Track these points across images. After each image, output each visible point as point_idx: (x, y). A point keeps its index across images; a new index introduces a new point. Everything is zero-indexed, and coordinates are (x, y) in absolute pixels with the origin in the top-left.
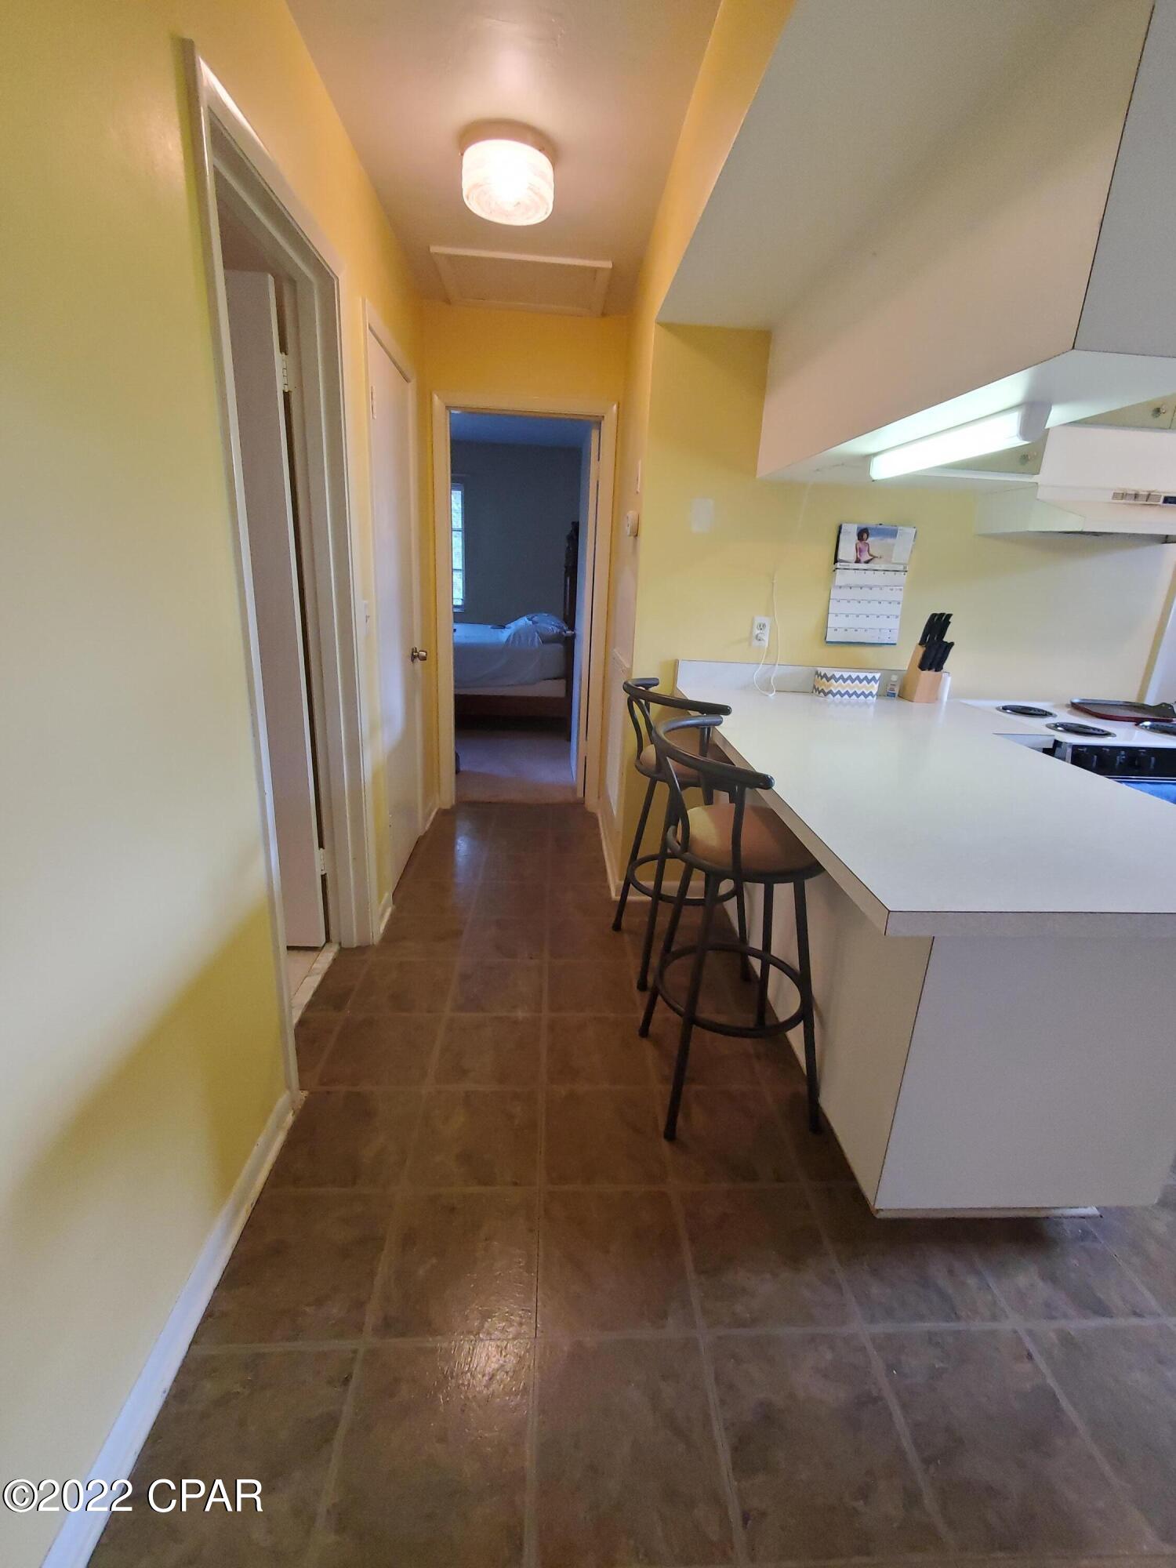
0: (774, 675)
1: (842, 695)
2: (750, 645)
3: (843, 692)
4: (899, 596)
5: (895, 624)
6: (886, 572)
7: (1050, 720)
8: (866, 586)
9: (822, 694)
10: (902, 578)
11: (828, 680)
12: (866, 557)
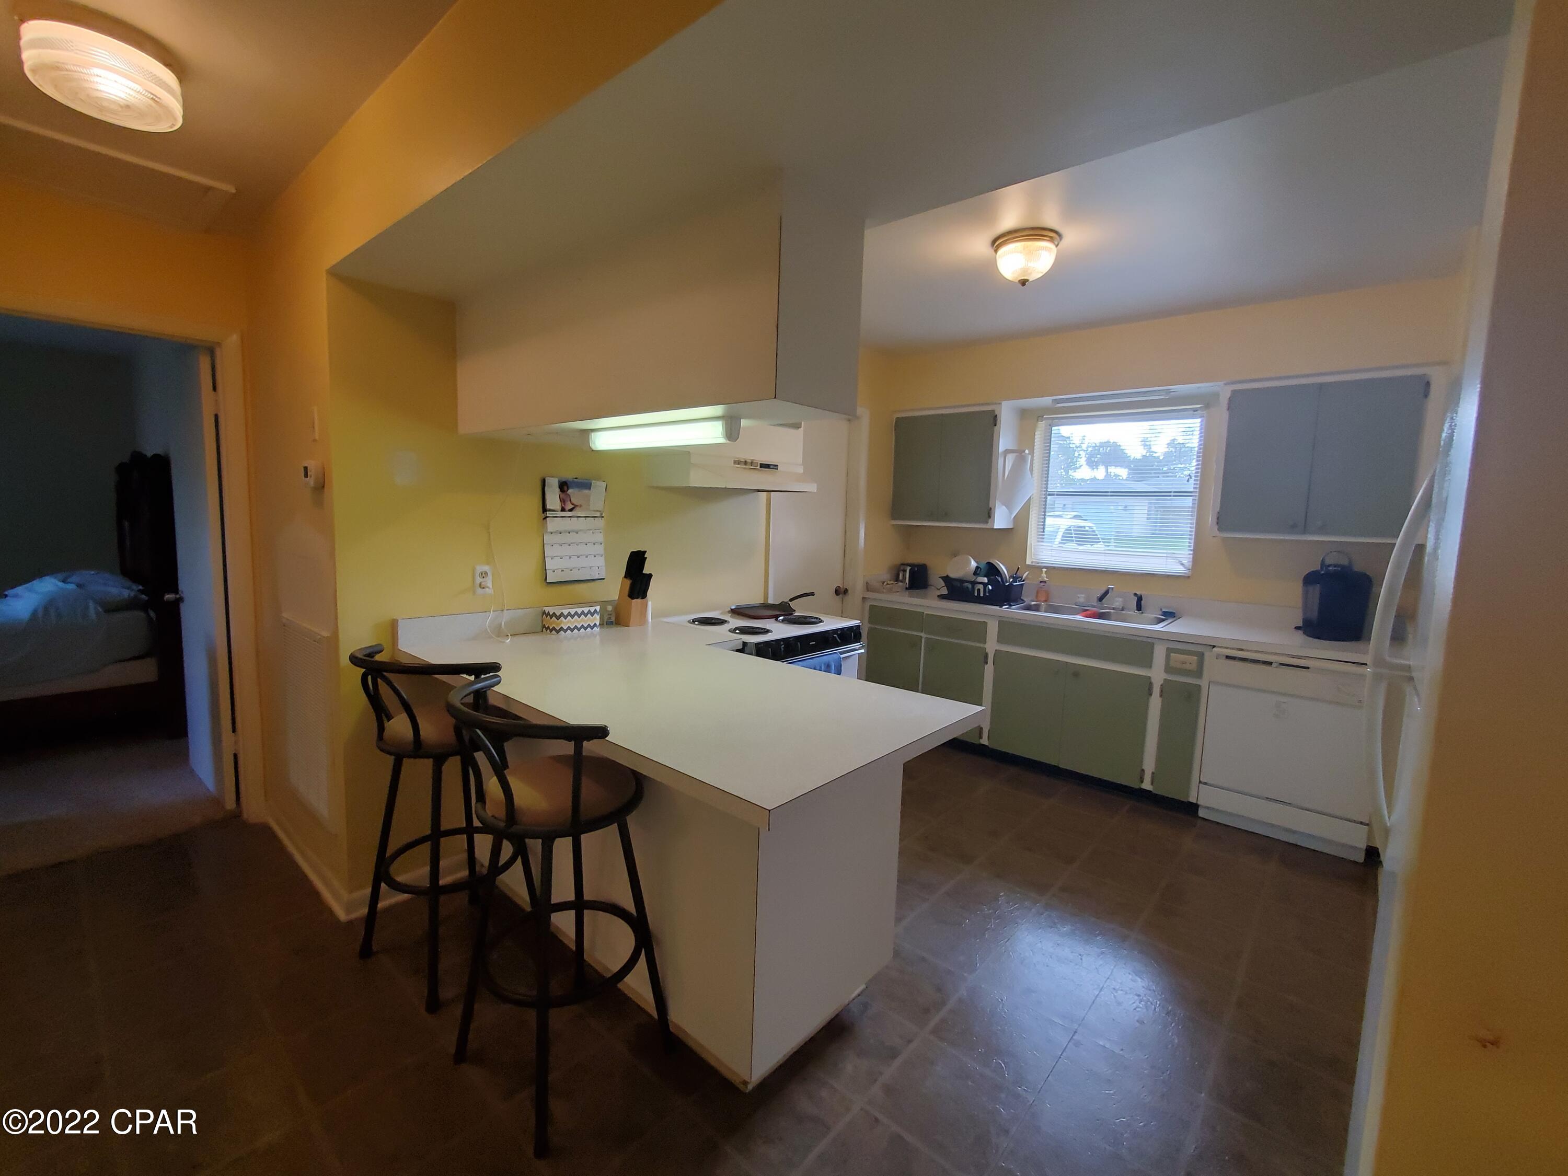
0: (504, 620)
1: (572, 630)
2: (474, 593)
3: (572, 628)
4: (600, 537)
5: (601, 561)
6: (587, 518)
7: (726, 627)
8: (573, 531)
9: (554, 631)
10: (600, 523)
11: (558, 618)
12: (570, 506)
